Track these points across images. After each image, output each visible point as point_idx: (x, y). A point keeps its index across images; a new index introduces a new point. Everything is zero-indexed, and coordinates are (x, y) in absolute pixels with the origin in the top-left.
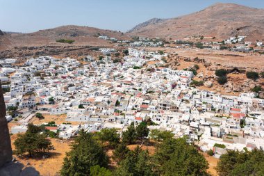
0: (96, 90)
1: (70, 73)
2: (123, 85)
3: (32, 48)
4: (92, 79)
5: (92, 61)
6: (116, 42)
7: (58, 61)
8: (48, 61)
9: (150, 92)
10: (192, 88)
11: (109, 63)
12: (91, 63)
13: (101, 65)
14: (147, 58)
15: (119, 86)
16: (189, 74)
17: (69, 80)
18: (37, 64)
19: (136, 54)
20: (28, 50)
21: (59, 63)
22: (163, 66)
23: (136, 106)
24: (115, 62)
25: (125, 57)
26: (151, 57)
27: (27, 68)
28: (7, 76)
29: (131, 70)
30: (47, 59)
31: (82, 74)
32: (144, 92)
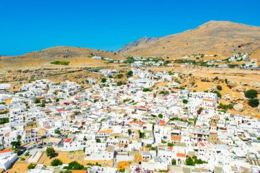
0: (109, 118)
1: (73, 98)
2: (138, 111)
3: (26, 72)
4: (99, 105)
5: (94, 84)
6: (112, 62)
7: (57, 84)
8: (45, 85)
9: (173, 119)
10: (222, 113)
11: (113, 85)
12: (93, 86)
13: (105, 88)
14: (155, 79)
15: (133, 113)
16: (213, 96)
17: (74, 106)
18: (34, 88)
19: (142, 75)
20: (22, 74)
21: (59, 88)
22: (177, 88)
23: (165, 137)
24: (120, 84)
25: (130, 79)
26: (159, 78)
27: (24, 94)
28: (4, 103)
29: (140, 93)
30: (44, 83)
31: (86, 99)
32: (166, 119)
